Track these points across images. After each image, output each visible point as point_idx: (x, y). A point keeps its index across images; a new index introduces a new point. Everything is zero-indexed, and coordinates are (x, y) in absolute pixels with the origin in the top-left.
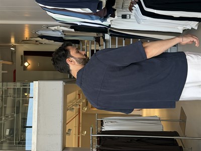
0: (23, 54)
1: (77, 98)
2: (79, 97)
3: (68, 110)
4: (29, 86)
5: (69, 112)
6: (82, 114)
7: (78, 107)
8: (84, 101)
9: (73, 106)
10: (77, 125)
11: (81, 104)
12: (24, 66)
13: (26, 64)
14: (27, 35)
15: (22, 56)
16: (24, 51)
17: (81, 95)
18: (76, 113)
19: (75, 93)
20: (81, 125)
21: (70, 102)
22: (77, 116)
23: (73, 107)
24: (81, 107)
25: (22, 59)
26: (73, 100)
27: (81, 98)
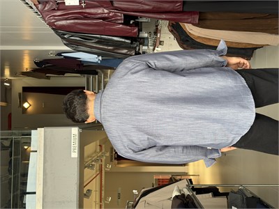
0: (21, 91)
1: (98, 150)
2: (101, 150)
3: (85, 167)
4: (30, 135)
5: (86, 171)
6: (105, 172)
8: (108, 154)
9: (92, 161)
10: (98, 189)
11: (104, 159)
12: (24, 108)
13: (26, 105)
14: (27, 65)
15: (20, 94)
16: (24, 88)
17: (103, 146)
18: (96, 171)
19: (94, 143)
20: (103, 189)
21: (88, 157)
22: (98, 177)
23: (93, 163)
24: (103, 164)
25: (20, 99)
26: (93, 154)
27: (103, 151)
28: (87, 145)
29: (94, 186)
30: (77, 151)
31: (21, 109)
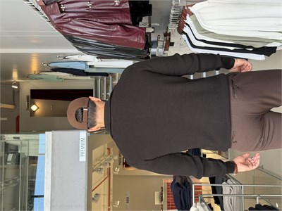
0: (29, 94)
1: (106, 154)
2: (109, 153)
3: (93, 171)
5: (95, 174)
6: (114, 176)
7: (108, 166)
8: (116, 158)
9: (101, 165)
10: (107, 193)
11: (112, 162)
12: (31, 111)
13: (34, 108)
14: (34, 67)
15: (28, 97)
16: (32, 91)
17: (112, 149)
18: (105, 175)
19: (103, 146)
20: (111, 192)
21: (96, 160)
22: (107, 180)
23: (101, 167)
24: (112, 167)
25: (28, 101)
26: (101, 157)
27: (111, 154)
28: (95, 148)
29: (102, 190)
30: (85, 155)
31: (29, 112)
